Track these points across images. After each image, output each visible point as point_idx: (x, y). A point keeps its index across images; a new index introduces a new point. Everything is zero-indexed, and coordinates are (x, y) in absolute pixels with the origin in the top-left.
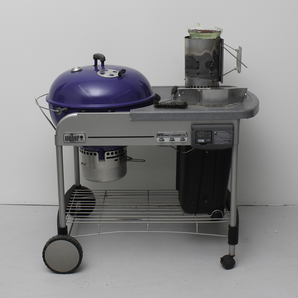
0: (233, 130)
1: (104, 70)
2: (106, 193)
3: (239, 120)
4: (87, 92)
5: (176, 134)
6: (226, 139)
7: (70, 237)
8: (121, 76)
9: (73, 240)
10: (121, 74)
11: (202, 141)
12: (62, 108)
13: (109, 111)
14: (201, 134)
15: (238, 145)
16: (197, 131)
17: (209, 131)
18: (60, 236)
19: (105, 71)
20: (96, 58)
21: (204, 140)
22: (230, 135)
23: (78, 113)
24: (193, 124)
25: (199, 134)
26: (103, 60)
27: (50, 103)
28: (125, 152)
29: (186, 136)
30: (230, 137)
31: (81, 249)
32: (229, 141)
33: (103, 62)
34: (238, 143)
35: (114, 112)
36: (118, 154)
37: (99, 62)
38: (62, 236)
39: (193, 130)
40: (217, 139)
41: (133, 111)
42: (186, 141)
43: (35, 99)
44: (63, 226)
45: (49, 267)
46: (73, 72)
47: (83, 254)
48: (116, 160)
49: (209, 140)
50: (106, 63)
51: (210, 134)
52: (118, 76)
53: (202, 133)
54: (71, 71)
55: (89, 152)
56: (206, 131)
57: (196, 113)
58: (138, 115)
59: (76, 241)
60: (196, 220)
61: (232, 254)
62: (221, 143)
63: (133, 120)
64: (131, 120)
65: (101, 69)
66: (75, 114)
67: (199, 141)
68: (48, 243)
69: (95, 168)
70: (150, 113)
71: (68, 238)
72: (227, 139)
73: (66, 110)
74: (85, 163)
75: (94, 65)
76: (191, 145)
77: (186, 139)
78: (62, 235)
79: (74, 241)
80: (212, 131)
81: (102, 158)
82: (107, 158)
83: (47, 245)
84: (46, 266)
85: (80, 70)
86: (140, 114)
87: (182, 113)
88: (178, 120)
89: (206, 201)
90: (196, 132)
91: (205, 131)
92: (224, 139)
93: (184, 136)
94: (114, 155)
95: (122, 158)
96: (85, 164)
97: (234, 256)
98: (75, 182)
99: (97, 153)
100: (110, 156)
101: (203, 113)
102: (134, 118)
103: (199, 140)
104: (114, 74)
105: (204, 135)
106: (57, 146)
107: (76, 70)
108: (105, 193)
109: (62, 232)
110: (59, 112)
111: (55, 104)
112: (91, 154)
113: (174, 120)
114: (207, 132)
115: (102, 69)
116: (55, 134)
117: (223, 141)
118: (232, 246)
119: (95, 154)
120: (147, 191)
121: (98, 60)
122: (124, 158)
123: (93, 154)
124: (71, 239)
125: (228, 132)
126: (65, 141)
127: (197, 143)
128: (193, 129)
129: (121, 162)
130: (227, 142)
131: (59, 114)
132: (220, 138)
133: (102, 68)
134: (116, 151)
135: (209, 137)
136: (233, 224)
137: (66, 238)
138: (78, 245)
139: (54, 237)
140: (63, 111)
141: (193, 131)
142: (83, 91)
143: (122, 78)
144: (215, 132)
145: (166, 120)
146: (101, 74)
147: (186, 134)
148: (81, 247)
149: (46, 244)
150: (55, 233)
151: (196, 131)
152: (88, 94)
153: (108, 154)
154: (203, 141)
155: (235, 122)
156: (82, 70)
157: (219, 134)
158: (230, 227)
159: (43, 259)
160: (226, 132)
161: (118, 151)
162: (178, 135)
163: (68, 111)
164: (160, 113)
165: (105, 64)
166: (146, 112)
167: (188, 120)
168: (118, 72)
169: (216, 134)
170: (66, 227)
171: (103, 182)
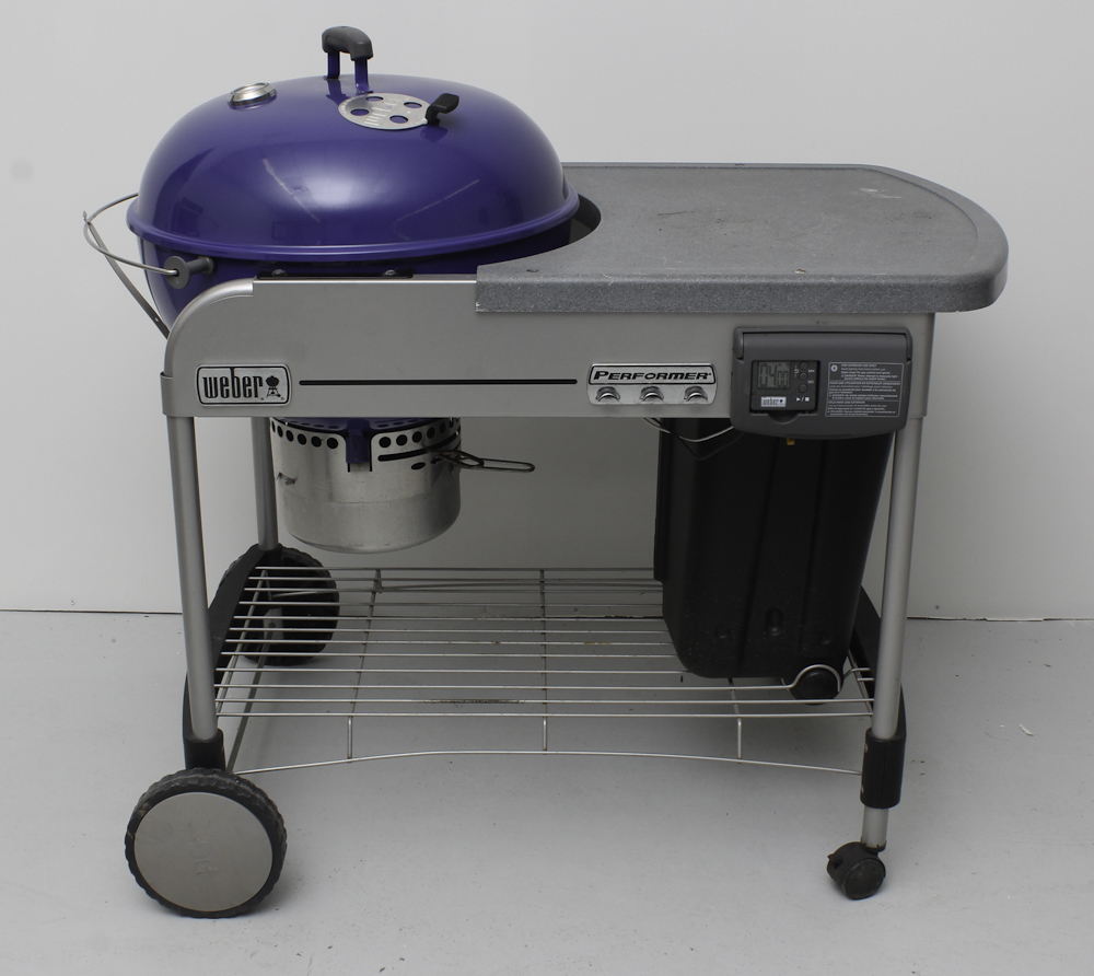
0: (909, 359)
1: (367, 99)
2: (377, 581)
3: (931, 317)
4: (297, 188)
5: (669, 371)
6: (875, 397)
7: (232, 776)
8: (439, 121)
9: (248, 788)
10: (440, 115)
11: (779, 405)
12: (190, 256)
13: (390, 272)
14: (773, 372)
15: (925, 419)
16: (758, 362)
17: (807, 362)
18: (197, 776)
19: (370, 102)
20: (334, 44)
21: (784, 399)
22: (896, 379)
23: (259, 279)
24: (740, 331)
25: (764, 375)
26: (362, 53)
27: (145, 237)
28: (452, 431)
29: (710, 379)
30: (894, 387)
31: (277, 823)
32: (891, 405)
33: (361, 65)
34: (924, 413)
35: (409, 276)
36: (427, 442)
37: (347, 65)
38: (200, 776)
39: (741, 358)
40: (840, 397)
41: (489, 274)
42: (710, 400)
43: (85, 215)
44: (204, 733)
45: (151, 892)
46: (235, 104)
47: (288, 841)
48: (416, 467)
49: (807, 399)
50: (373, 67)
51: (812, 372)
52: (424, 121)
53: (779, 369)
54: (229, 99)
55: (309, 435)
56: (794, 361)
57: (754, 285)
58: (509, 289)
59: (258, 796)
60: (736, 707)
61: (873, 842)
62: (857, 413)
63: (491, 313)
64: (479, 312)
65: (355, 91)
66: (245, 286)
67: (767, 401)
68: (146, 805)
69: (331, 497)
70: (562, 285)
71: (226, 784)
72: (882, 398)
73: (205, 268)
74: (292, 477)
75: (326, 74)
76: (727, 416)
77: (710, 392)
78: (202, 772)
79: (248, 793)
80: (819, 363)
81: (359, 457)
82: (382, 458)
83: (142, 812)
84: (143, 891)
85: (266, 99)
86: (518, 285)
87: (696, 284)
88: (678, 313)
89: (775, 630)
90: (755, 365)
91: (792, 363)
92: (868, 398)
93: (701, 380)
94: (411, 446)
95: (439, 459)
96: (291, 481)
97: (882, 848)
98: (259, 534)
99: (340, 440)
100: (394, 449)
101: (783, 285)
102: (496, 304)
103: (763, 398)
104: (407, 112)
105: (785, 379)
106: (171, 419)
107: (250, 95)
108: (375, 581)
109: (204, 755)
110: (177, 275)
111: (163, 240)
112: (316, 442)
113: (660, 312)
114: (799, 367)
115: (358, 94)
116: (162, 370)
117: (867, 403)
118: (876, 813)
119: (333, 444)
120: (537, 575)
121: (341, 54)
122: (447, 457)
123: (324, 443)
124: (237, 788)
125: (888, 368)
126: (204, 399)
127: (756, 412)
128: (738, 353)
129: (436, 475)
130: (881, 410)
131: (178, 284)
132: (854, 393)
133: (359, 88)
134: (417, 430)
135: (807, 385)
136: (884, 731)
137: (219, 782)
138: (266, 809)
139: (170, 776)
140: (194, 272)
141: (741, 362)
142: (282, 184)
143: (444, 131)
144: (834, 368)
145: (628, 313)
146: (354, 112)
147: (709, 370)
148: (279, 816)
149: (139, 808)
150: (175, 761)
151: (752, 363)
152: (299, 200)
153: (385, 443)
154: (780, 402)
155: (916, 326)
156: (275, 97)
157: (848, 377)
158: (870, 738)
159: (127, 862)
160: (878, 366)
161: (424, 430)
162: (677, 374)
163: (215, 269)
164: (606, 284)
165: (369, 72)
166: (546, 280)
167: (719, 314)
168: (426, 106)
169: (837, 376)
170: (219, 735)
171: (365, 553)
